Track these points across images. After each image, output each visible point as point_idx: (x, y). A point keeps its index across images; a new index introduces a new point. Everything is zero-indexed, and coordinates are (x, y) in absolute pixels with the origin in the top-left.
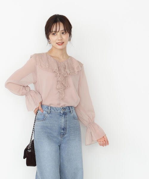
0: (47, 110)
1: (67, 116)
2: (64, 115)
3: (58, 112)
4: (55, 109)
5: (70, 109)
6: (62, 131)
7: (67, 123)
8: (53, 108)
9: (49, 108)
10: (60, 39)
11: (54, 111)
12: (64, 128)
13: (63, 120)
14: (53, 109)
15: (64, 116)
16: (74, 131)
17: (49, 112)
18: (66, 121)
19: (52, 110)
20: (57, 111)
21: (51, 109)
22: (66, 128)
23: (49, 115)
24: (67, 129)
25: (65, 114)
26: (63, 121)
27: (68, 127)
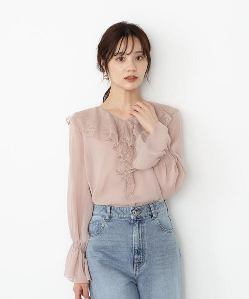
0: (104, 214)
1: (145, 225)
2: (138, 222)
3: (125, 216)
4: (119, 211)
5: (151, 211)
6: (136, 257)
7: (146, 239)
8: (115, 208)
9: (108, 211)
10: (131, 68)
11: (117, 215)
12: (140, 249)
13: (135, 233)
14: (116, 211)
15: (137, 224)
16: (162, 255)
17: (108, 218)
18: (143, 235)
19: (114, 214)
20: (124, 214)
21: (112, 212)
22: (143, 250)
23: (108, 223)
24: (147, 252)
25: (139, 220)
26: (136, 235)
27: (146, 247)
